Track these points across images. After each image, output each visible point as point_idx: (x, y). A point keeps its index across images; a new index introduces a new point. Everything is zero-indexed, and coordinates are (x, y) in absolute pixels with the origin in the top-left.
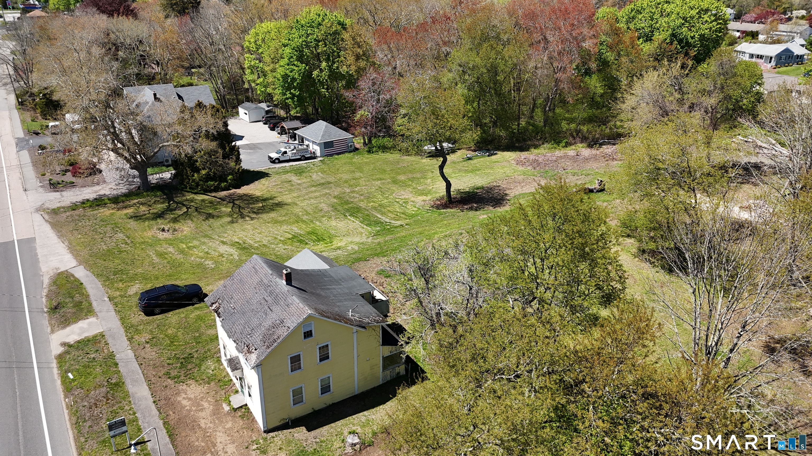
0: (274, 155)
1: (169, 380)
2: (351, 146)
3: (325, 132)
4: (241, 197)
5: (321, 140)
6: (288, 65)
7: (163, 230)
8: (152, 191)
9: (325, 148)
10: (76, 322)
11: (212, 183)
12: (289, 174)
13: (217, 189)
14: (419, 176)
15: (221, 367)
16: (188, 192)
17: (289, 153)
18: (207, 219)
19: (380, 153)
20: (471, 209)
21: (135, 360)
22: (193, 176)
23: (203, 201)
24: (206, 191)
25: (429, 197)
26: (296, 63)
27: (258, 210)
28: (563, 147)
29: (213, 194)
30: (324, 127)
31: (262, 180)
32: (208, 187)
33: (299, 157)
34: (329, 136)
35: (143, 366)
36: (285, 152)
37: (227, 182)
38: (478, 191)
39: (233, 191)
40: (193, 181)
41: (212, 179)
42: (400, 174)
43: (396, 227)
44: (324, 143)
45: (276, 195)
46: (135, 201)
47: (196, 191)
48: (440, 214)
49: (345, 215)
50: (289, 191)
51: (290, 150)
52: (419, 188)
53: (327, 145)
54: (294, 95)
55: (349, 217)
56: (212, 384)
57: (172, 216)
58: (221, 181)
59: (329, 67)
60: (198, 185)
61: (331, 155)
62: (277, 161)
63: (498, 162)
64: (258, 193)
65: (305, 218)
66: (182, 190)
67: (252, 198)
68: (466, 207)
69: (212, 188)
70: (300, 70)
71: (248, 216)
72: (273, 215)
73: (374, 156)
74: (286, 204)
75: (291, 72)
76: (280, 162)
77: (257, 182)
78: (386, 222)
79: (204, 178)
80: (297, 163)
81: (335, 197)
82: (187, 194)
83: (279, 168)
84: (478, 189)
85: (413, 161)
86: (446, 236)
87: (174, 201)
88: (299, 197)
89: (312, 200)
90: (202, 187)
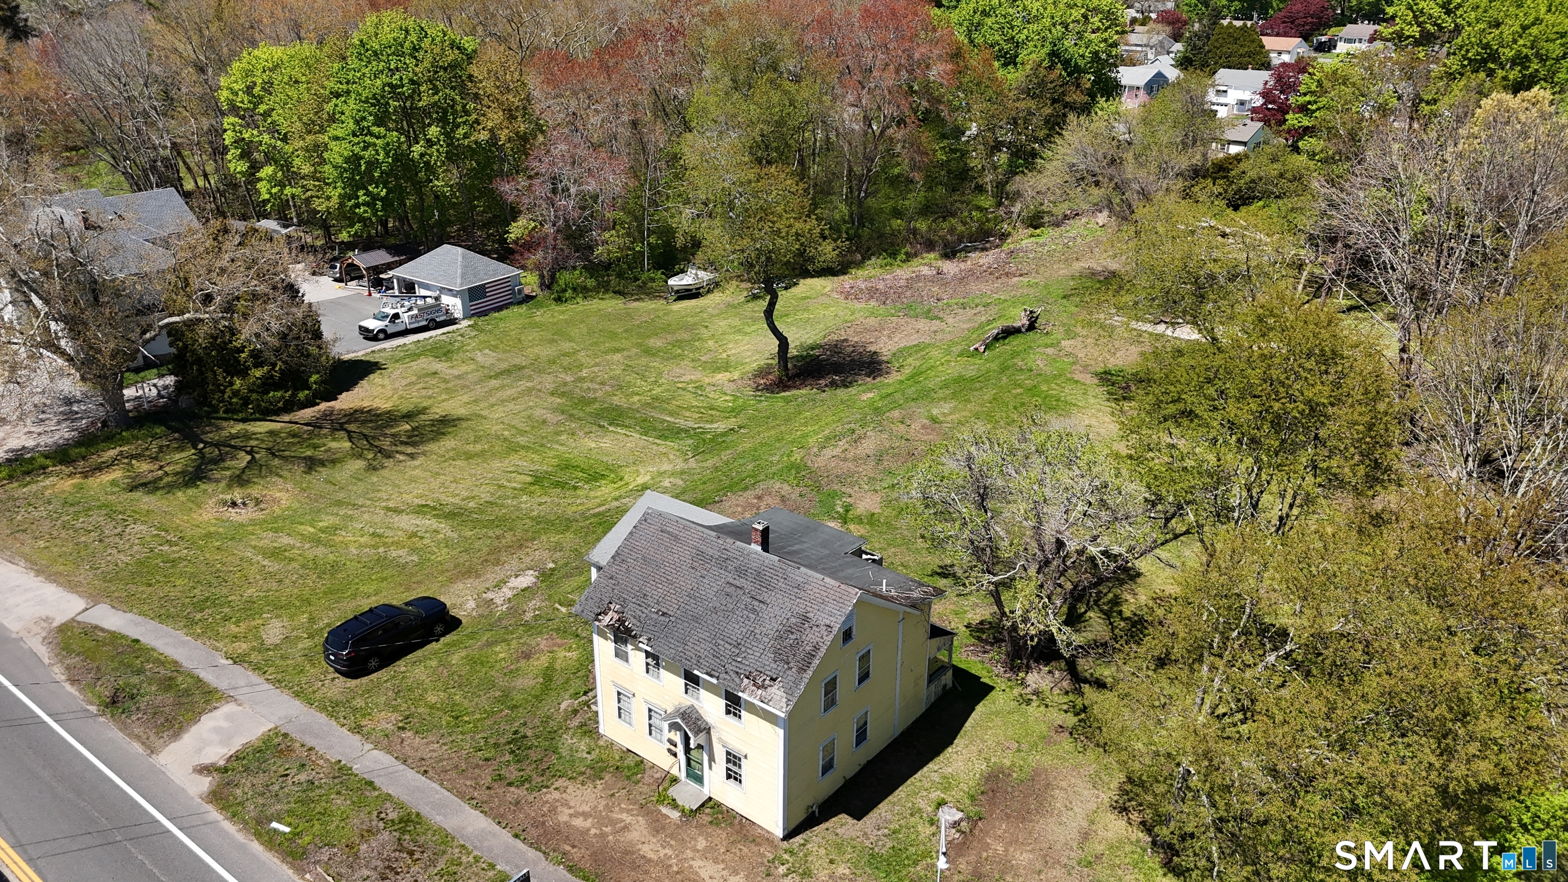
0: (374, 325)
1: (512, 789)
2: (520, 291)
3: (465, 267)
4: (354, 415)
5: (461, 285)
6: (354, 135)
7: (234, 504)
8: (141, 427)
9: (471, 301)
10: (195, 720)
11: (279, 394)
12: (423, 359)
13: (290, 406)
14: (686, 336)
15: (601, 743)
16: (225, 419)
17: (405, 317)
18: (310, 468)
19: (579, 300)
20: (834, 385)
21: (403, 767)
22: (231, 384)
23: (271, 433)
24: (266, 414)
25: (736, 375)
26: (375, 129)
27: (410, 437)
28: (903, 261)
29: (287, 418)
30: (460, 259)
31: (372, 376)
32: (271, 403)
33: (424, 323)
34: (475, 275)
35: (431, 773)
36: (396, 316)
37: (309, 388)
38: (816, 352)
39: (324, 406)
40: (236, 393)
41: (277, 386)
42: (649, 337)
43: (724, 434)
44: (469, 289)
45: (425, 404)
46: (112, 453)
47: (241, 416)
48: (787, 401)
49: (600, 426)
50: (447, 393)
51: (403, 309)
52: (703, 359)
53: (474, 294)
54: (374, 198)
55: (611, 428)
56: (607, 778)
57: (228, 473)
58: (296, 389)
59: (448, 135)
60: (246, 401)
61: (485, 314)
62: (381, 336)
63: (808, 298)
64: (384, 405)
65: (522, 440)
66: (209, 416)
67: (379, 415)
68: (822, 382)
69: (280, 404)
70: (388, 144)
71: (397, 452)
72: (448, 443)
73: (569, 306)
74: (459, 419)
75: (365, 148)
76: (389, 336)
77: (364, 383)
78: (694, 429)
79: (259, 387)
80: (426, 335)
81: (552, 394)
82: (225, 424)
83: (394, 349)
84: (813, 349)
85: (655, 310)
86: (828, 439)
87: (205, 443)
88: (475, 401)
89: (511, 406)
90: (259, 406)
